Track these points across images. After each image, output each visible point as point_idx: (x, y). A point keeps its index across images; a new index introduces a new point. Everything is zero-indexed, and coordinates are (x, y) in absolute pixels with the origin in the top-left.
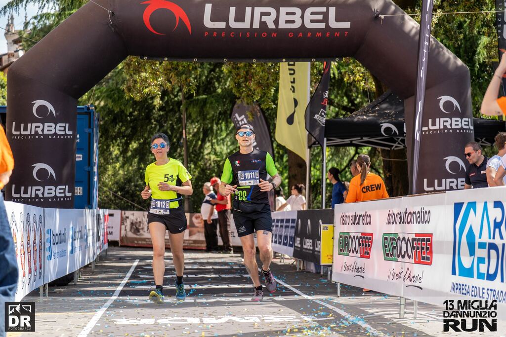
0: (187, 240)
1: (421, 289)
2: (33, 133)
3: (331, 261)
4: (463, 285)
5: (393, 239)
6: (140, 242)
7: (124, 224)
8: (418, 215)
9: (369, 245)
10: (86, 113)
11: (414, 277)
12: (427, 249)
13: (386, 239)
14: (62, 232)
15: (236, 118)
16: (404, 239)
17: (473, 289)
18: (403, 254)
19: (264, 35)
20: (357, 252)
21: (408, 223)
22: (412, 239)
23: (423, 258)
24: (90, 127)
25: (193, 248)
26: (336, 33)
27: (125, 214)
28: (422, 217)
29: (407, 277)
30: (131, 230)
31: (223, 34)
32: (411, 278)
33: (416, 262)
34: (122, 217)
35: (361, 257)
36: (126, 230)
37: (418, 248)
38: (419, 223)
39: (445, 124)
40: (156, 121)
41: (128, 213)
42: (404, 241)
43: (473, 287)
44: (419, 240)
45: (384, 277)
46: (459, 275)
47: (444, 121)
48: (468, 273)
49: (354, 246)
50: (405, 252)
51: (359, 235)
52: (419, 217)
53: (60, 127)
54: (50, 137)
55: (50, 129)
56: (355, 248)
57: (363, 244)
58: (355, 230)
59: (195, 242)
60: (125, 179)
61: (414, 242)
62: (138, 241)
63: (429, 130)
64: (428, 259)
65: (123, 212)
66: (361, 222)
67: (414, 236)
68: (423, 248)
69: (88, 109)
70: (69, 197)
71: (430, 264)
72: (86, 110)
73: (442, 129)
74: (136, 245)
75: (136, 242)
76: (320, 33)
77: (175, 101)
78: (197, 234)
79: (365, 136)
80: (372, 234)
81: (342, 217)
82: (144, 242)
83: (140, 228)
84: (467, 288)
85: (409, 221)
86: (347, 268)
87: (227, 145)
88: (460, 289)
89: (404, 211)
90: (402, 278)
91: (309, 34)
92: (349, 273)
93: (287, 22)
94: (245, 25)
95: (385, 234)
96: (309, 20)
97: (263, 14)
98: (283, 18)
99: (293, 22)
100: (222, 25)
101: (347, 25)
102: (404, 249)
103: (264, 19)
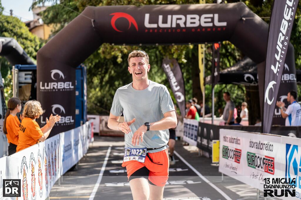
2: (52, 88)
3: (218, 160)
5: (253, 156)
7: (101, 123)
8: (266, 146)
9: (239, 156)
10: (80, 69)
12: (272, 165)
13: (248, 155)
18: (258, 165)
19: (179, 30)
20: (233, 158)
21: (261, 149)
23: (269, 170)
24: (82, 76)
26: (218, 28)
27: (102, 118)
28: (269, 147)
29: (260, 178)
30: (105, 126)
31: (156, 31)
33: (265, 171)
34: (100, 120)
35: (235, 161)
37: (266, 164)
38: (267, 150)
41: (104, 117)
42: (258, 158)
44: (267, 159)
50: (259, 165)
51: (234, 149)
52: (267, 147)
53: (66, 84)
54: (61, 90)
55: (61, 86)
56: (232, 156)
57: (236, 155)
58: (232, 146)
61: (265, 160)
64: (272, 171)
66: (235, 142)
67: (264, 157)
68: (269, 165)
69: (81, 66)
70: (73, 123)
71: (273, 174)
75: (108, 133)
76: (210, 29)
80: (241, 150)
81: (224, 137)
85: (261, 148)
86: (227, 166)
89: (258, 142)
90: (258, 179)
91: (204, 30)
92: (228, 169)
93: (191, 23)
94: (168, 25)
95: (248, 152)
96: (204, 21)
97: (178, 19)
98: (189, 21)
99: (194, 23)
100: (155, 26)
101: (224, 24)
102: (259, 163)
103: (179, 22)
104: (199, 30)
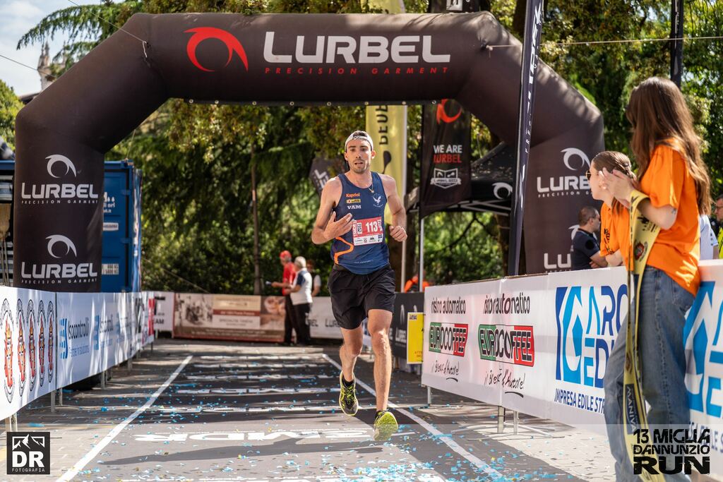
0: (257, 330)
1: (522, 396)
2: (47, 196)
3: (420, 358)
4: (568, 393)
5: (490, 332)
6: (198, 333)
7: (178, 310)
8: (517, 303)
9: (464, 339)
10: (123, 170)
11: (514, 381)
12: (528, 345)
13: (482, 332)
14: (83, 322)
15: (315, 175)
16: (502, 332)
17: (580, 398)
18: (501, 351)
19: (341, 71)
20: (450, 348)
21: (507, 312)
22: (511, 332)
23: (524, 357)
24: (128, 188)
25: (265, 340)
26: (432, 69)
27: (179, 297)
28: (521, 305)
29: (506, 380)
30: (187, 318)
31: (289, 71)
32: (511, 383)
33: (515, 363)
34: (175, 301)
35: (455, 354)
36: (180, 317)
37: (518, 345)
38: (518, 313)
39: (571, 184)
40: (220, 179)
41: (183, 296)
42: (502, 335)
43: (580, 395)
44: (519, 334)
45: (481, 382)
46: (565, 380)
47: (570, 181)
48: (573, 377)
49: (446, 341)
50: (503, 350)
51: (453, 327)
52: (518, 305)
53: (82, 188)
54: (69, 202)
55: (69, 191)
56: (448, 343)
57: (457, 338)
58: (447, 321)
59: (268, 332)
60: (182, 252)
61: (514, 337)
62: (195, 331)
63: (551, 192)
64: (529, 358)
65: (177, 295)
66: (455, 310)
67: (512, 329)
68: (523, 345)
69: (126, 164)
70: (94, 278)
71: (532, 365)
72: (123, 166)
73: (567, 191)
74: (193, 337)
75: (193, 333)
76: (412, 69)
77: (243, 154)
78: (271, 323)
79: (476, 199)
80: (466, 326)
81: (434, 303)
82: (204, 333)
83: (198, 315)
84: (573, 396)
85: (507, 309)
86: (438, 368)
87: (311, 208)
88: (565, 398)
89: (501, 297)
90: (501, 382)
91: (398, 71)
92: (441, 374)
93: (370, 55)
94: (317, 59)
95: (481, 326)
96: (398, 52)
97: (339, 45)
98: (365, 49)
99: (377, 55)
100: (287, 59)
101: (446, 58)
102: (502, 346)
103: (341, 51)
104: (387, 71)
